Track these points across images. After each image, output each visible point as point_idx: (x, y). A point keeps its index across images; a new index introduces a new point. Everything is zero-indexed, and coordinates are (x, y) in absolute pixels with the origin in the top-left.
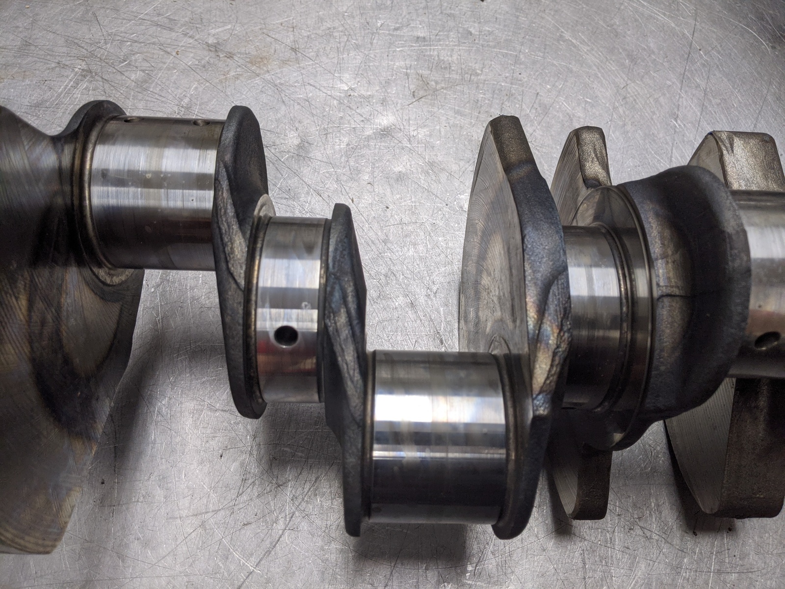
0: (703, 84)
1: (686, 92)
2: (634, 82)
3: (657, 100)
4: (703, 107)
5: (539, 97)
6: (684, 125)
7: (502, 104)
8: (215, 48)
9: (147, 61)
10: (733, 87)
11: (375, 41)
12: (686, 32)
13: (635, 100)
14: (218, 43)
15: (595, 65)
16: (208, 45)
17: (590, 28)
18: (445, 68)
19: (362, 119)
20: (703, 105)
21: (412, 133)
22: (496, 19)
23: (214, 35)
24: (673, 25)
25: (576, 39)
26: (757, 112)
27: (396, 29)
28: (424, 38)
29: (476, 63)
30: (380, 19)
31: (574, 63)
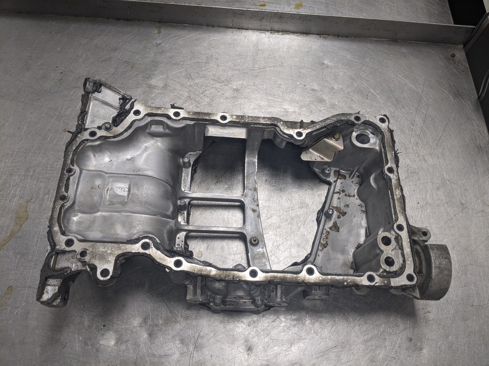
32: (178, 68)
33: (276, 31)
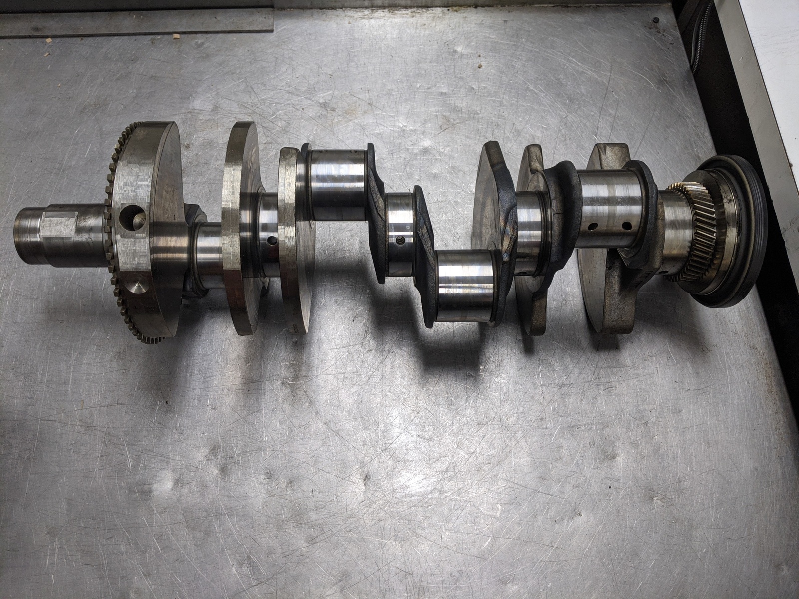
0: (613, 112)
1: (603, 118)
2: (572, 114)
3: (585, 125)
4: (612, 128)
5: (515, 126)
6: (601, 138)
7: (493, 131)
8: (324, 105)
9: (286, 115)
10: (632, 114)
11: (416, 97)
12: (604, 81)
13: (572, 125)
14: (325, 102)
15: (548, 105)
16: (320, 104)
17: (545, 82)
18: (459, 111)
19: (412, 143)
20: (613, 126)
21: (441, 150)
22: (489, 79)
23: (322, 98)
24: (596, 77)
25: (537, 89)
26: (645, 128)
27: (429, 88)
28: (446, 93)
29: (477, 107)
30: (419, 82)
31: (535, 104)
32: (233, 80)
33: (380, 7)
